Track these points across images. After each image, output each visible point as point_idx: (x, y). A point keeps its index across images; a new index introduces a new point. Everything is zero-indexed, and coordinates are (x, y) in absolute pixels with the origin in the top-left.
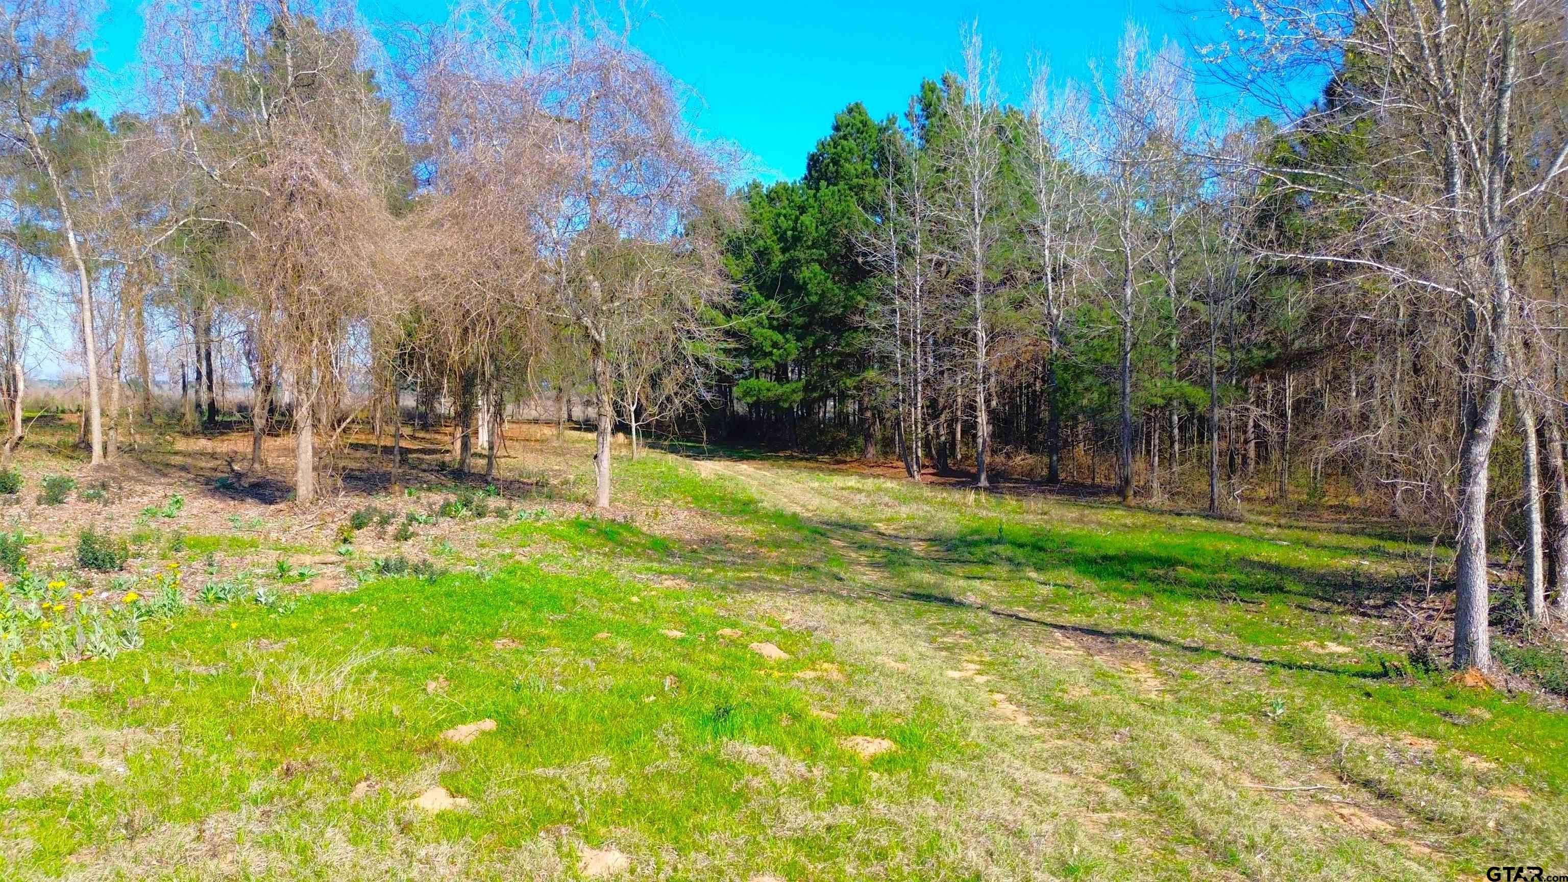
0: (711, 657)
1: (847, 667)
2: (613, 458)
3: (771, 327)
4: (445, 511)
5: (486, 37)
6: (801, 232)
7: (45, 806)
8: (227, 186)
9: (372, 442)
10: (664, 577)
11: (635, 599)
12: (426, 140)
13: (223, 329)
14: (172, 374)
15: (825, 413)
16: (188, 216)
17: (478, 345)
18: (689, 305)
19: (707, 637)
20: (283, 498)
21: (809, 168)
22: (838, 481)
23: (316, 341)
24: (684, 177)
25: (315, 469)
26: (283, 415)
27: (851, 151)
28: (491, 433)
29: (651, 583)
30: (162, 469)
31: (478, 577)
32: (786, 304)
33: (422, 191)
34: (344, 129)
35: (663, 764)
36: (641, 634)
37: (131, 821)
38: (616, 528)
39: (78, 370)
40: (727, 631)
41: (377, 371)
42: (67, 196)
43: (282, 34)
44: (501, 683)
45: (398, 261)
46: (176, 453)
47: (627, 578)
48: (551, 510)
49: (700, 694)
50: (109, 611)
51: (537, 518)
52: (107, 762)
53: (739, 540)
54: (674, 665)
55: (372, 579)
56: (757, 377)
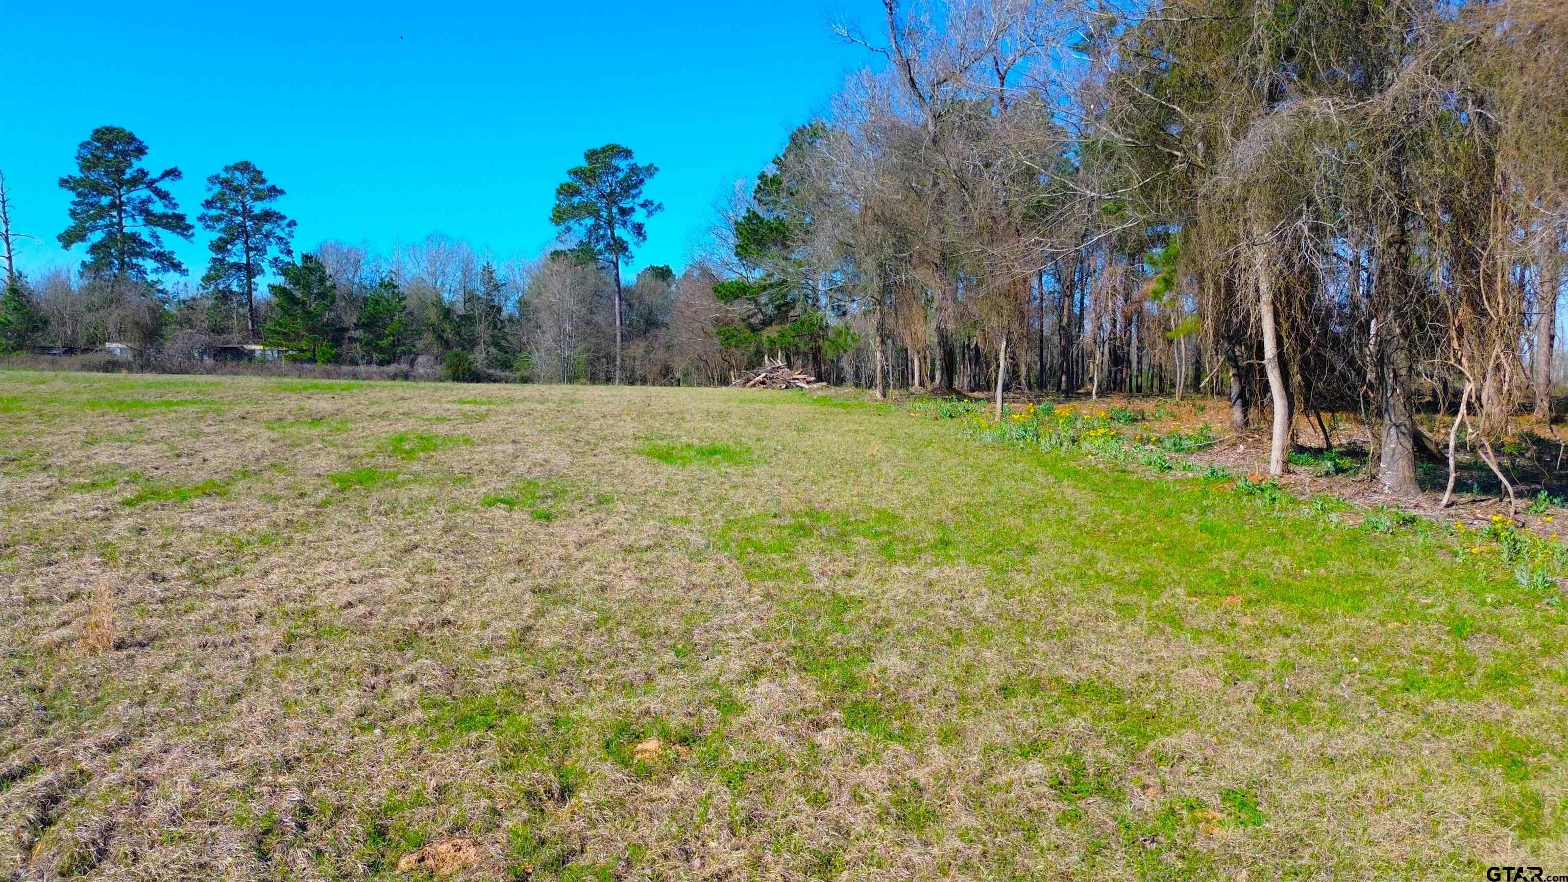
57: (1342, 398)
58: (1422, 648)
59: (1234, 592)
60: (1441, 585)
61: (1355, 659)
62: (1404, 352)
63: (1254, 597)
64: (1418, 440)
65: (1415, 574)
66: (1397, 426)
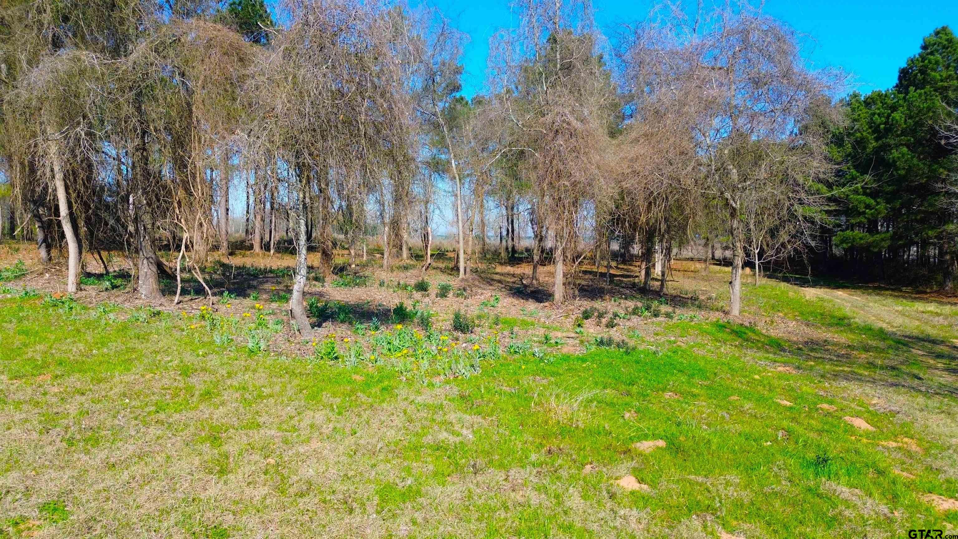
0: (813, 422)
1: (924, 443)
2: (743, 284)
3: (865, 194)
4: (635, 312)
5: (669, 24)
6: (892, 125)
7: (438, 449)
8: (525, 129)
9: (594, 270)
10: (778, 364)
11: (757, 377)
12: (630, 91)
13: (520, 207)
14: (496, 232)
15: (909, 256)
16: (506, 147)
17: (657, 212)
18: (801, 181)
19: (809, 408)
20: (547, 300)
21: (900, 78)
22: (919, 306)
23: (566, 213)
24: (801, 95)
25: (564, 284)
26: (548, 254)
27: (937, 63)
28: (663, 266)
29: (768, 368)
30: (490, 282)
31: (654, 353)
32: (878, 178)
33: (627, 122)
34: (585, 90)
35: (778, 488)
36: (761, 400)
37: (475, 464)
38: (743, 330)
39: (454, 230)
40: (825, 406)
41: (599, 229)
42: (452, 141)
43: (555, 41)
44: (669, 419)
45: (612, 164)
46: (497, 274)
47: (751, 362)
48: (700, 315)
49: (804, 446)
50: (467, 354)
51: (692, 319)
52: (464, 432)
53: (835, 344)
54: (785, 423)
55: (593, 348)
56: (852, 230)
57: (114, 242)
58: (165, 386)
59: (45, 372)
60: (175, 349)
61: (127, 401)
62: (149, 214)
63: (59, 373)
64: (160, 266)
65: (161, 345)
66: (148, 259)
